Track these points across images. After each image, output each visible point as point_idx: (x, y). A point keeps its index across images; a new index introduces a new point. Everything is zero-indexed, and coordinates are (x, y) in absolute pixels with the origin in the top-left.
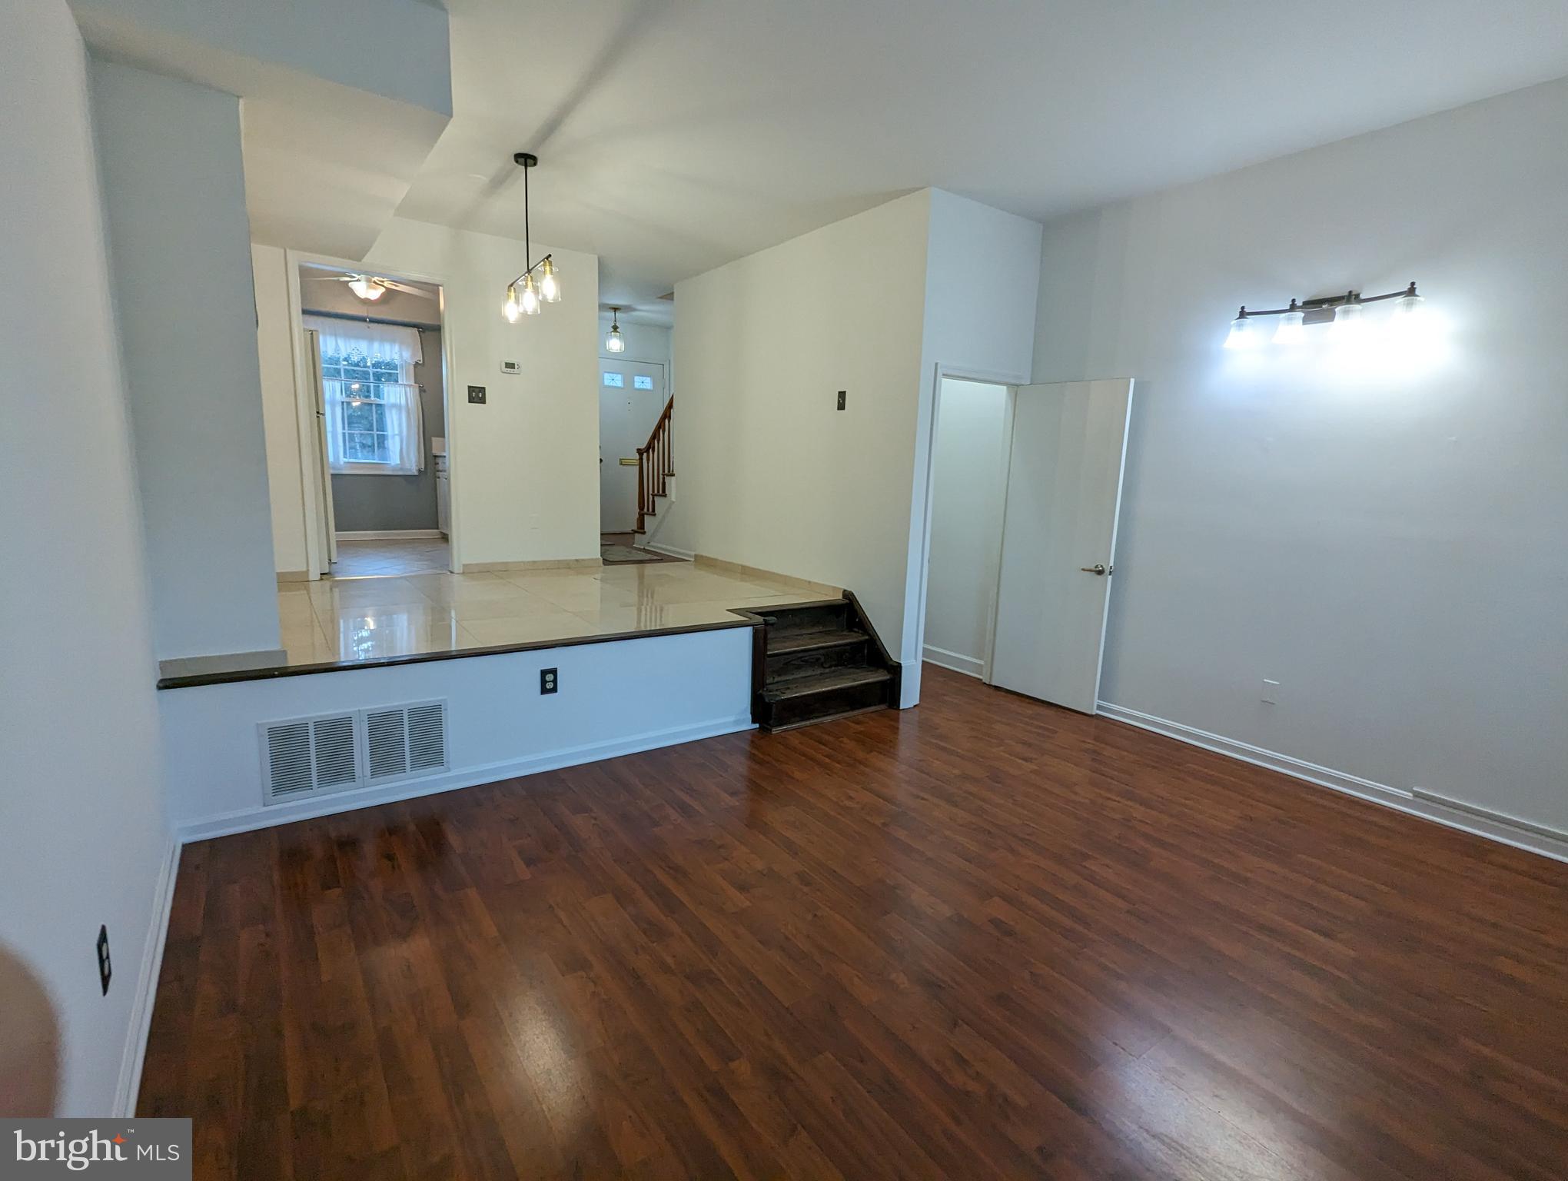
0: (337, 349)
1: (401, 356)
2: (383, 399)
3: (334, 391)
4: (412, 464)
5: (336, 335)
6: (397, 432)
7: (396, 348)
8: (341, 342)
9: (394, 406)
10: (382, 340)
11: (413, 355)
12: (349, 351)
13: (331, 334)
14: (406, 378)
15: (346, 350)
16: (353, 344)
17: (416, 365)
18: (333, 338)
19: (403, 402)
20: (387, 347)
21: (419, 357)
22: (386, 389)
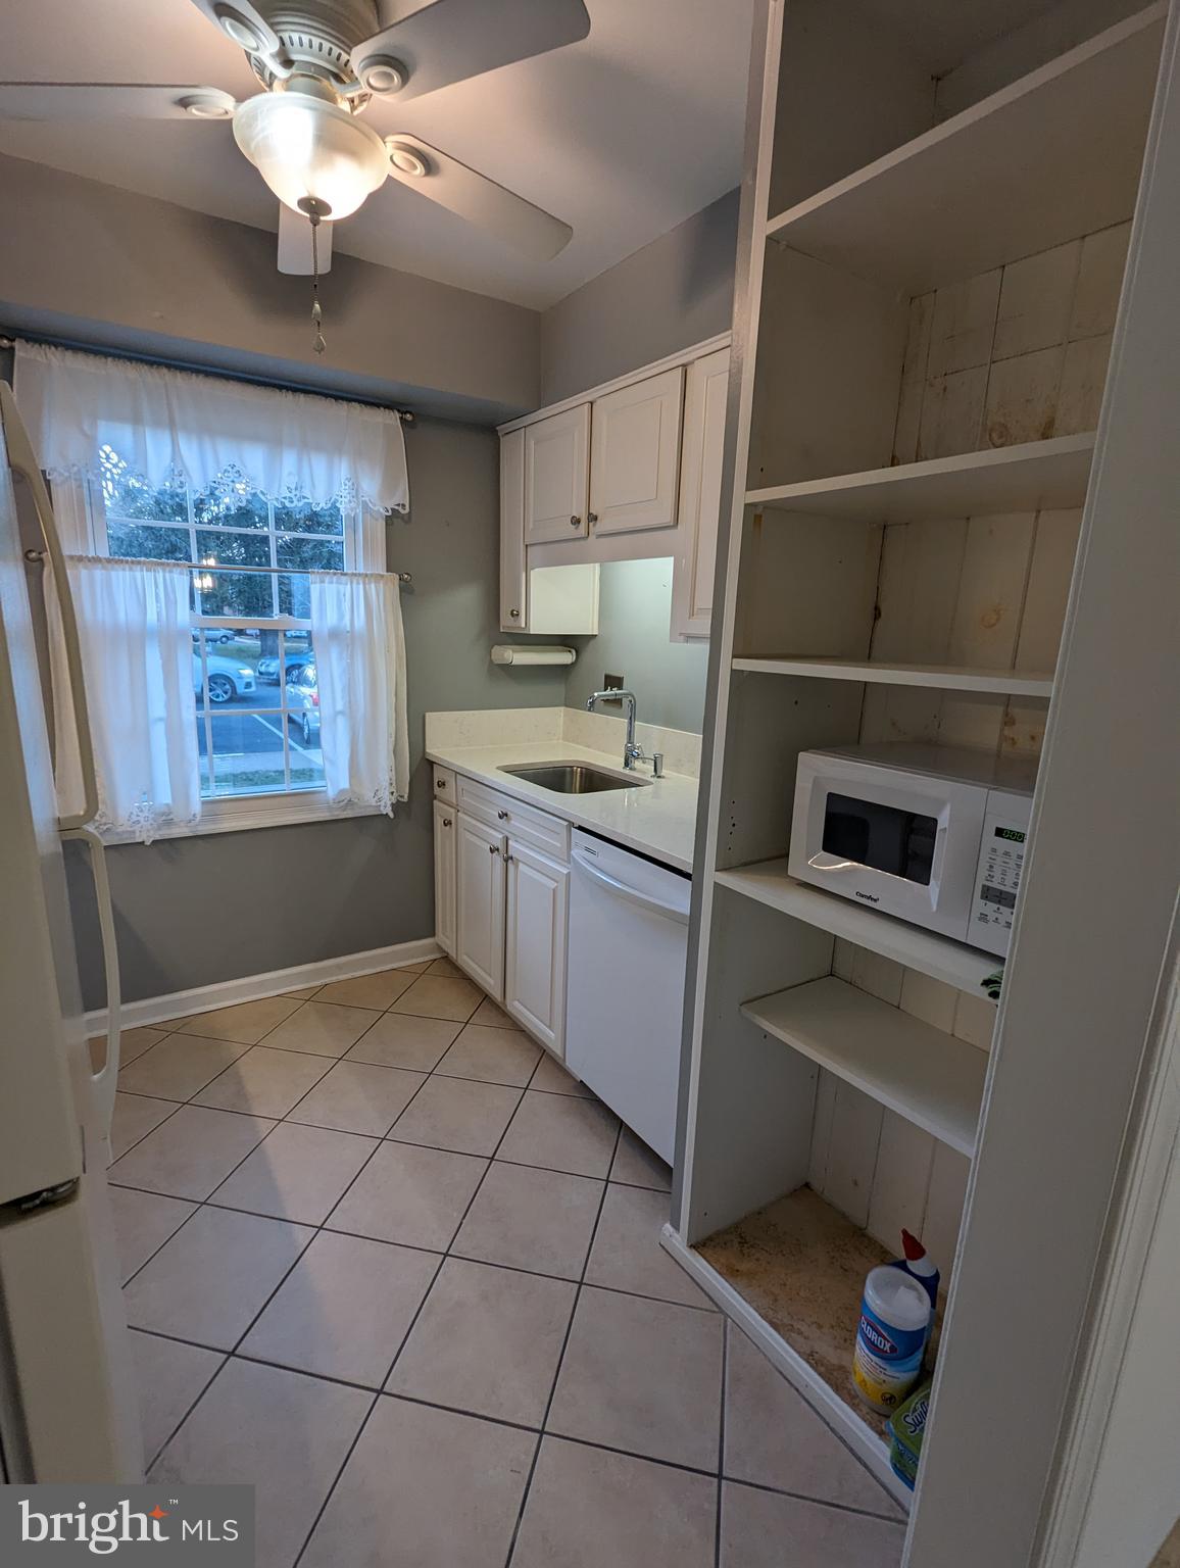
0: (177, 470)
1: (356, 489)
2: (306, 614)
3: (171, 602)
4: (380, 790)
5: (172, 426)
6: (340, 706)
7: (343, 469)
8: (189, 450)
9: (335, 635)
10: (305, 446)
11: (388, 488)
12: (213, 474)
13: (157, 424)
14: (362, 552)
15: (205, 474)
16: (226, 452)
17: (392, 519)
18: (166, 437)
19: (360, 622)
20: (319, 464)
21: (401, 496)
22: (315, 590)
